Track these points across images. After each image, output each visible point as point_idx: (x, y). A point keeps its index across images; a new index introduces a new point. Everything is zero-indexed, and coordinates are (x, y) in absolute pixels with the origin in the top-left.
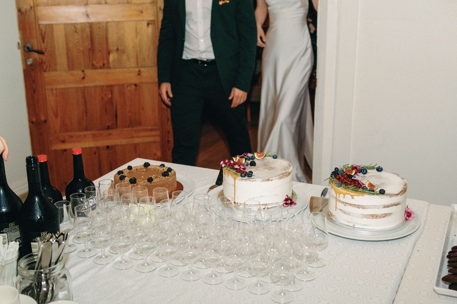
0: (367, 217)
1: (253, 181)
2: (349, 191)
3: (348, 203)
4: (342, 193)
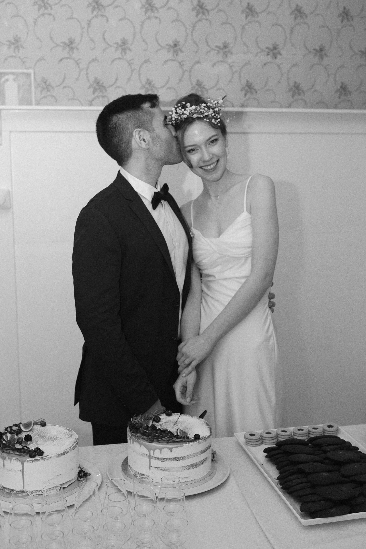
0: (188, 468)
1: (47, 459)
2: (165, 445)
3: (166, 458)
4: (158, 448)
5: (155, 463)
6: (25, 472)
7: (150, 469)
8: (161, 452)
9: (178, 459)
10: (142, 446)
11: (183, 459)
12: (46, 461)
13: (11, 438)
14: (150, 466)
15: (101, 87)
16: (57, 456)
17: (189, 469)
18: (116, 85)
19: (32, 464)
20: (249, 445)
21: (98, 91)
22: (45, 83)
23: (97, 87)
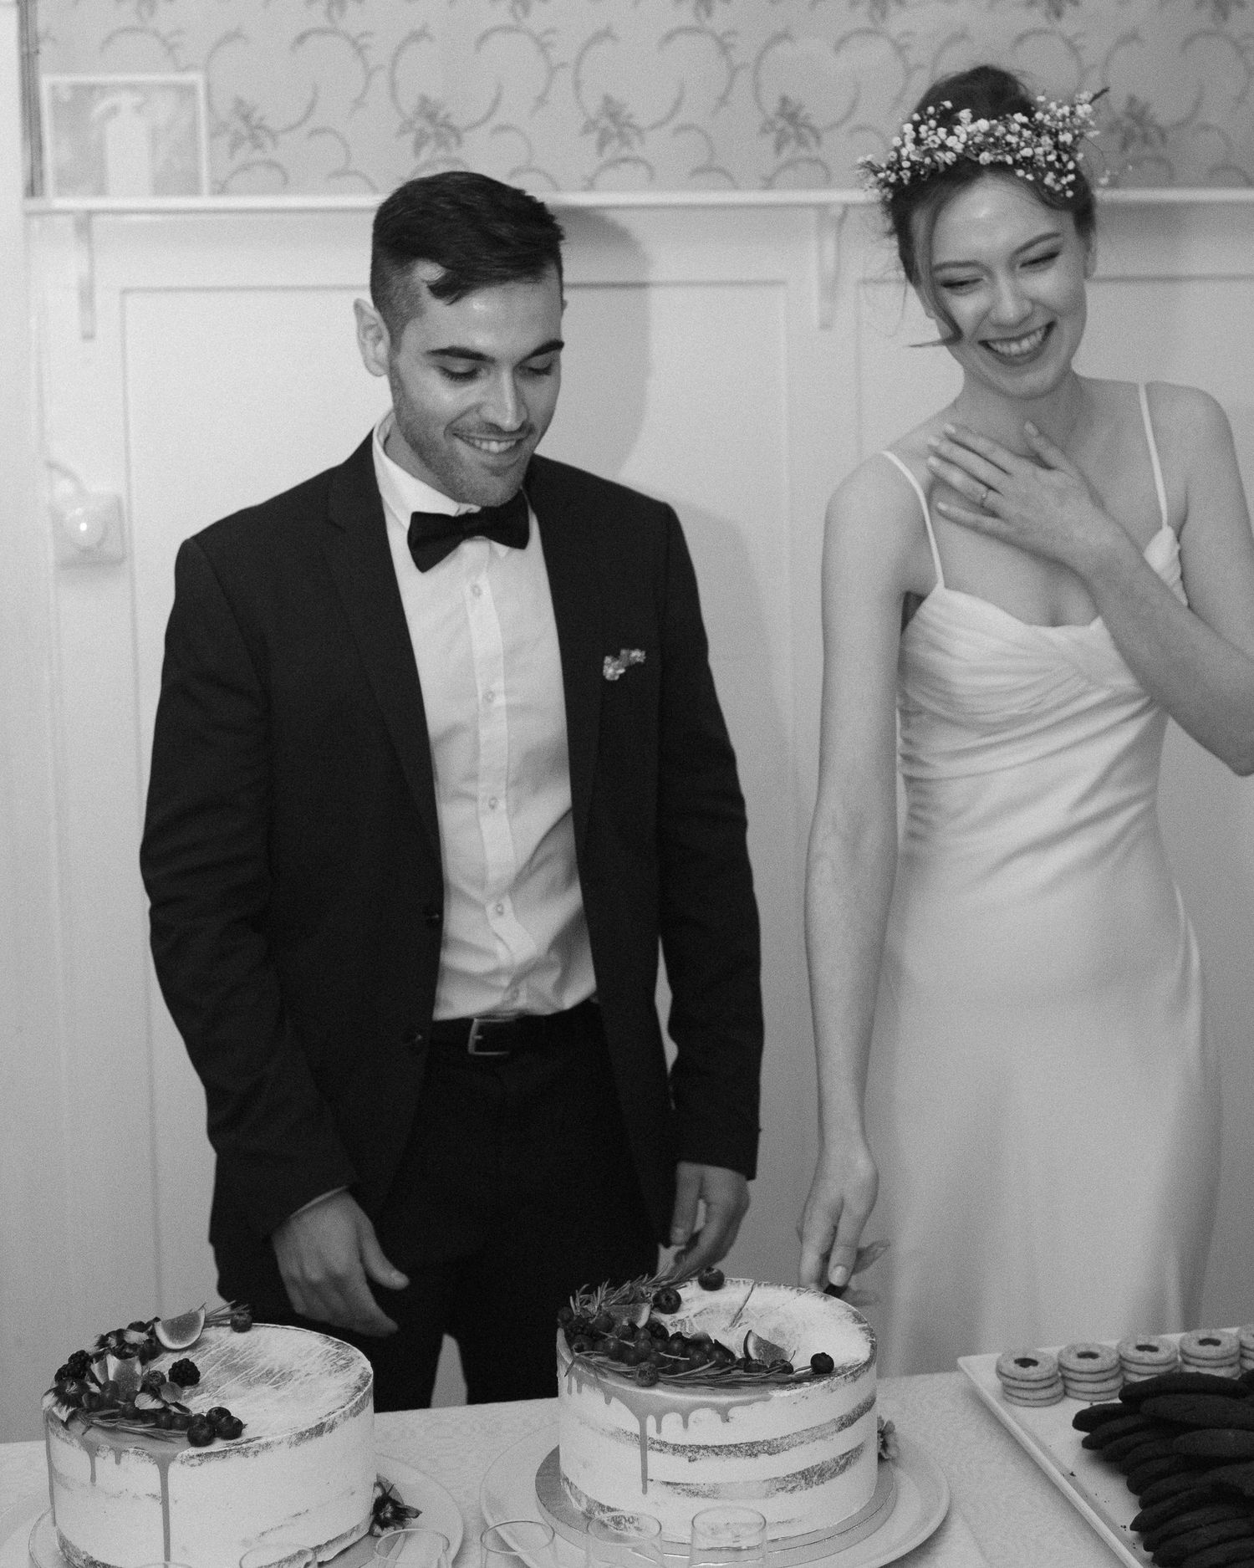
0: (790, 1486)
1: (256, 1453)
2: (700, 1394)
3: (706, 1448)
4: (674, 1409)
5: (663, 1466)
6: (171, 1503)
7: (645, 1490)
8: (686, 1424)
9: (751, 1450)
10: (614, 1400)
11: (771, 1448)
12: (251, 1458)
13: (119, 1373)
14: (645, 1479)
15: (443, 130)
16: (294, 1439)
17: (794, 1487)
18: (496, 120)
19: (197, 1469)
20: (1015, 1400)
21: (432, 143)
22: (246, 118)
23: (430, 130)
